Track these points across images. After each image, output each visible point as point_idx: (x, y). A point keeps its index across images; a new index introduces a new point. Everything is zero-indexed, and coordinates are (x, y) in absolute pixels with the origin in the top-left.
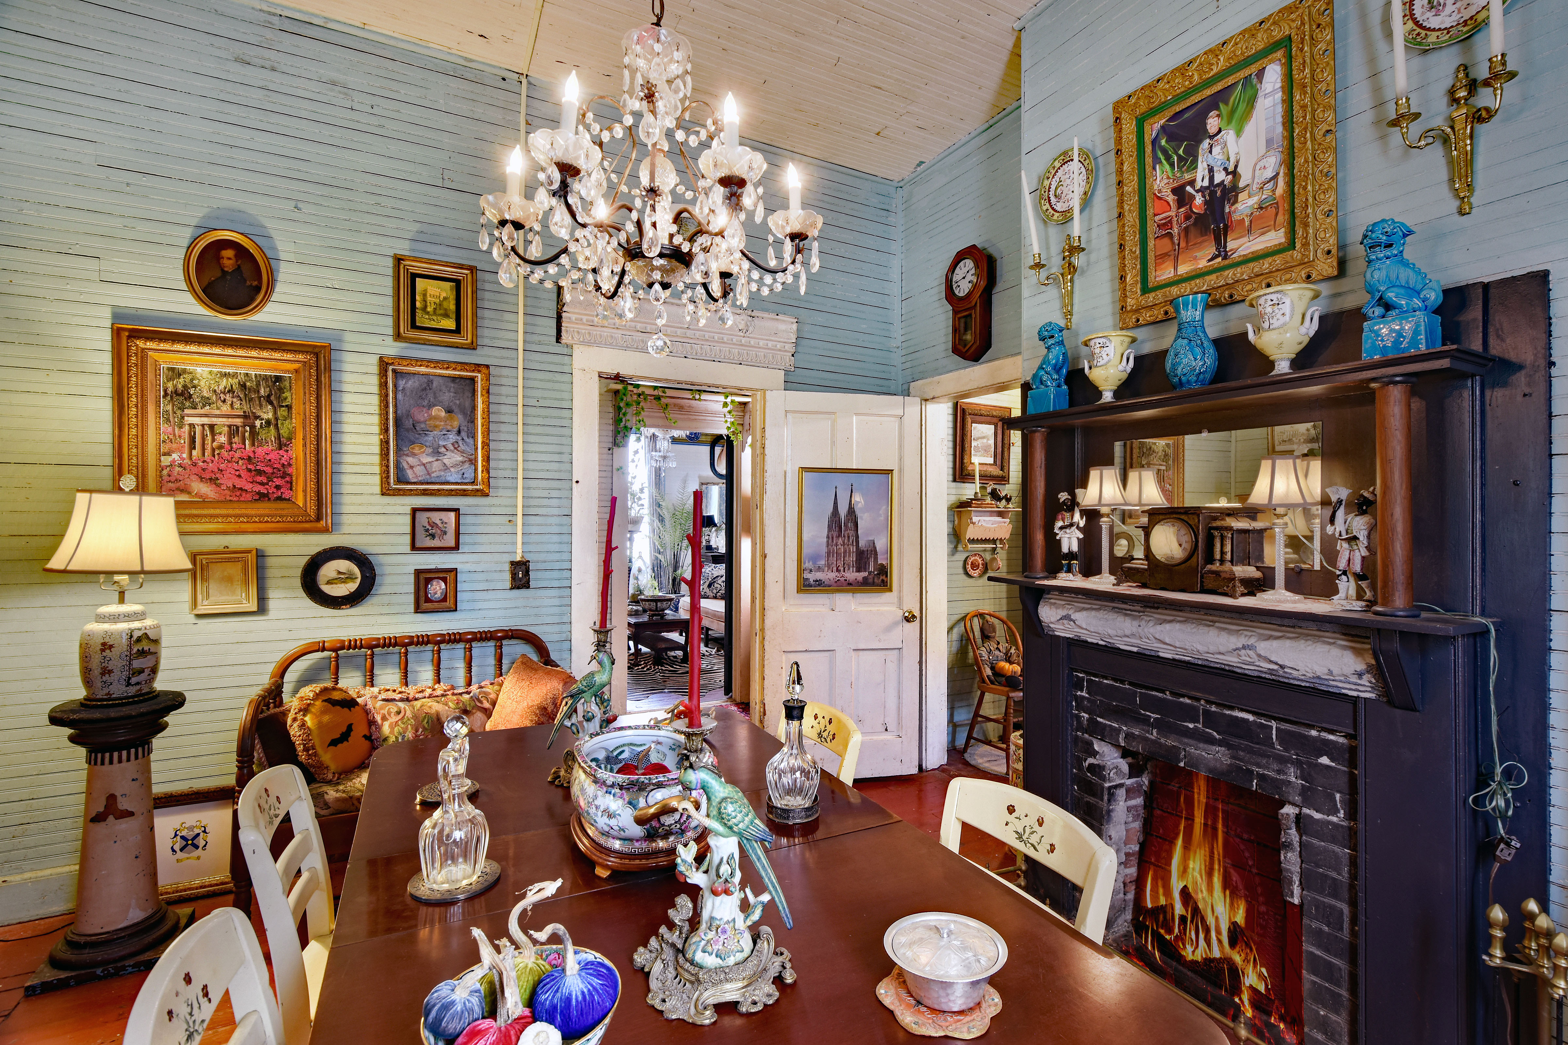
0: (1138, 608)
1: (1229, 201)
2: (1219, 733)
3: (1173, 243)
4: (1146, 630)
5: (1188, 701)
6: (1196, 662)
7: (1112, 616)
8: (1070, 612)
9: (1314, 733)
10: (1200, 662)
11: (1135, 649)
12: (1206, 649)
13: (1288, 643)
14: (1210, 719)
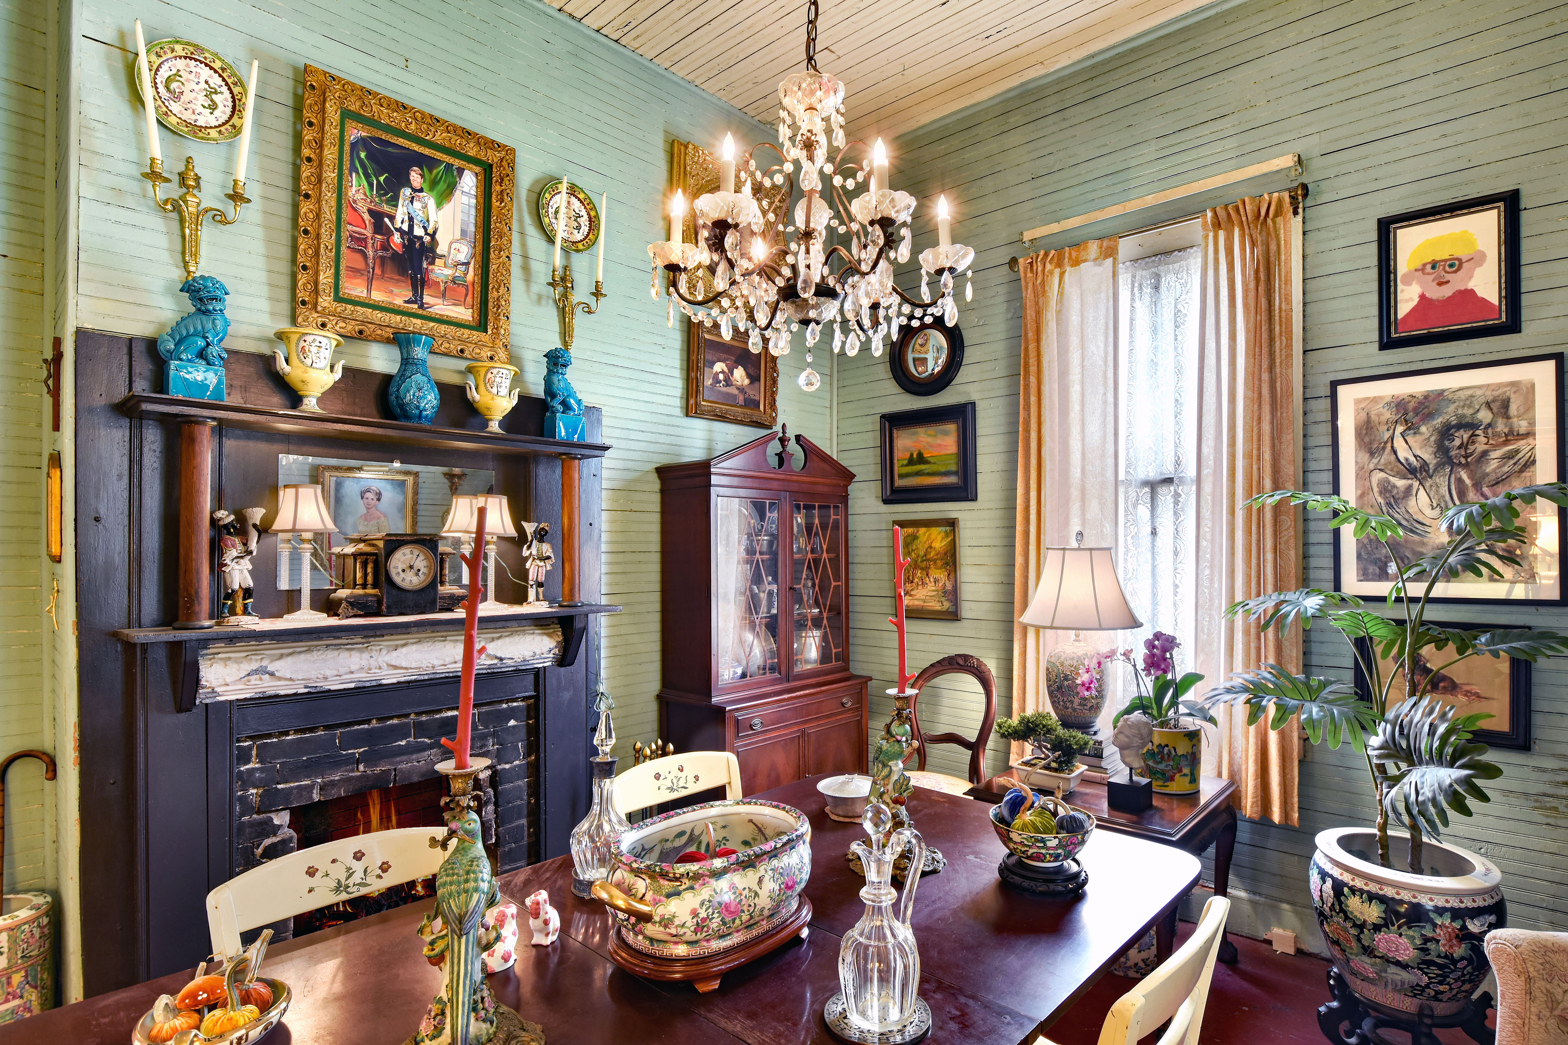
0: (360, 640)
1: (427, 259)
2: (430, 738)
3: (367, 264)
4: (380, 660)
5: (395, 721)
6: (422, 678)
7: (331, 654)
8: (265, 663)
9: (505, 706)
10: (426, 677)
11: (352, 685)
12: (442, 662)
13: (507, 640)
14: (421, 729)
